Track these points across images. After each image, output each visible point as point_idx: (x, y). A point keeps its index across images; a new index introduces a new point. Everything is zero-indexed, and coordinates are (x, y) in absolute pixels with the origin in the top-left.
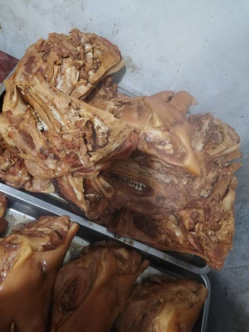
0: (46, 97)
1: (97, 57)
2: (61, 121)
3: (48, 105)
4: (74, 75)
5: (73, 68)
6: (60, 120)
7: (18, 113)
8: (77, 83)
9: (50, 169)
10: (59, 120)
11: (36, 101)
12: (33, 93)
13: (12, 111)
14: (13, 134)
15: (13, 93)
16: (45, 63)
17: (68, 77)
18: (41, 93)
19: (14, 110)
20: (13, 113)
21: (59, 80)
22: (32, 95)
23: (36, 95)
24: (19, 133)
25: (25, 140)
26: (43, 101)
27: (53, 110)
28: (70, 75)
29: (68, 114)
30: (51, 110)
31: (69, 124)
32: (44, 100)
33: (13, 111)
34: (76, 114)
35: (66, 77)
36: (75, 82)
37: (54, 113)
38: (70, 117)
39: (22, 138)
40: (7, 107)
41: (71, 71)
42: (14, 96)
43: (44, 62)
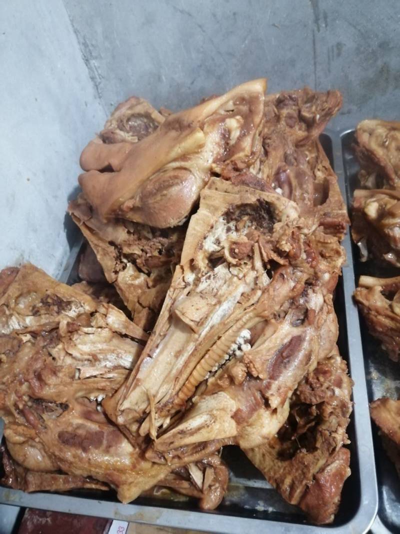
0: (178, 354)
1: (31, 308)
2: (235, 297)
3: (200, 339)
4: (91, 336)
5: (76, 340)
6: (232, 299)
7: (231, 399)
8: (107, 329)
9: (325, 301)
10: (234, 300)
11: (191, 374)
12: (173, 386)
13: (232, 413)
14: (281, 391)
15: (182, 432)
16: (71, 406)
17: (100, 346)
18: (169, 370)
19: (229, 410)
20: (234, 410)
21: (110, 362)
22: (177, 388)
23: (177, 379)
24: (278, 376)
25: (289, 362)
26: (192, 354)
27: (210, 324)
28: (94, 343)
29: (215, 290)
30: (212, 328)
31: (241, 276)
32: (190, 353)
33: (231, 411)
34: (210, 276)
35: (100, 350)
36: (106, 333)
37: (219, 319)
38: (220, 282)
39: (285, 367)
40: (227, 425)
41: (85, 343)
42: (189, 429)
43: (69, 410)
